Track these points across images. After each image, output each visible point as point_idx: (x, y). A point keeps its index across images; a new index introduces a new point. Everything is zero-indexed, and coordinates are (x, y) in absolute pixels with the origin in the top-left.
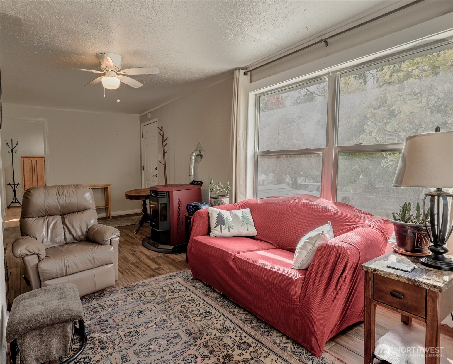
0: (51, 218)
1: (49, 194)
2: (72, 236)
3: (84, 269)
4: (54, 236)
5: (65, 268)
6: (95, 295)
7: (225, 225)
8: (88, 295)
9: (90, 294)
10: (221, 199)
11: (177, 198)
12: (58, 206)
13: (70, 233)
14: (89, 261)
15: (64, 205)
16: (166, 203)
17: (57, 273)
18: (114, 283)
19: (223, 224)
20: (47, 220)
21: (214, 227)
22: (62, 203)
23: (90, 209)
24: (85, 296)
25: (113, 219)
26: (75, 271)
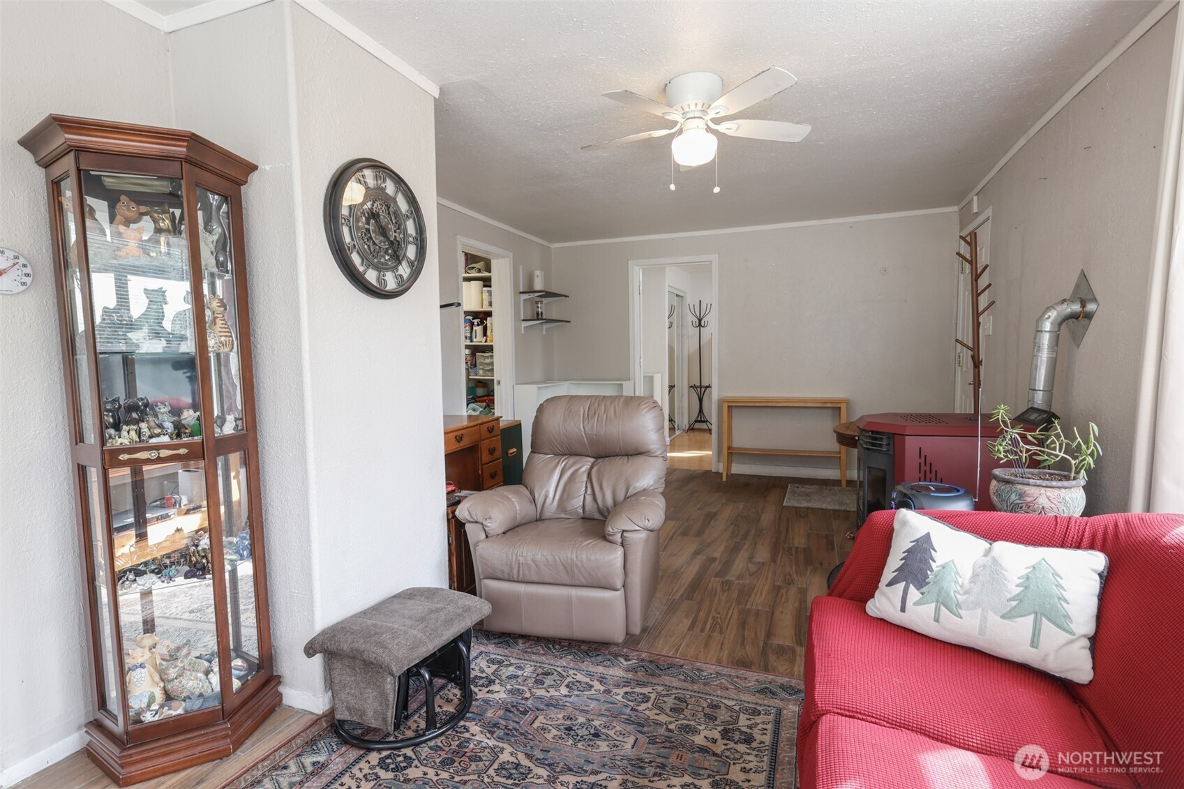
0: (572, 460)
1: (570, 411)
2: (596, 506)
3: (551, 581)
4: (565, 497)
5: (517, 565)
6: (582, 647)
7: (925, 589)
8: (569, 640)
9: (574, 640)
10: (1026, 488)
11: (922, 461)
12: (582, 436)
13: (595, 499)
14: (563, 567)
15: (594, 437)
16: (883, 468)
17: (503, 572)
18: (619, 637)
19: (921, 583)
20: (564, 464)
21: (886, 583)
22: (590, 432)
23: (647, 454)
24: (564, 639)
25: (848, 488)
26: (535, 579)
